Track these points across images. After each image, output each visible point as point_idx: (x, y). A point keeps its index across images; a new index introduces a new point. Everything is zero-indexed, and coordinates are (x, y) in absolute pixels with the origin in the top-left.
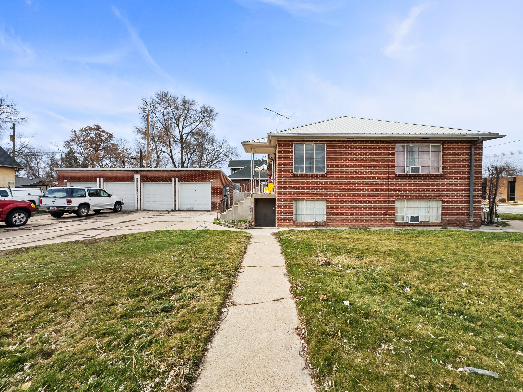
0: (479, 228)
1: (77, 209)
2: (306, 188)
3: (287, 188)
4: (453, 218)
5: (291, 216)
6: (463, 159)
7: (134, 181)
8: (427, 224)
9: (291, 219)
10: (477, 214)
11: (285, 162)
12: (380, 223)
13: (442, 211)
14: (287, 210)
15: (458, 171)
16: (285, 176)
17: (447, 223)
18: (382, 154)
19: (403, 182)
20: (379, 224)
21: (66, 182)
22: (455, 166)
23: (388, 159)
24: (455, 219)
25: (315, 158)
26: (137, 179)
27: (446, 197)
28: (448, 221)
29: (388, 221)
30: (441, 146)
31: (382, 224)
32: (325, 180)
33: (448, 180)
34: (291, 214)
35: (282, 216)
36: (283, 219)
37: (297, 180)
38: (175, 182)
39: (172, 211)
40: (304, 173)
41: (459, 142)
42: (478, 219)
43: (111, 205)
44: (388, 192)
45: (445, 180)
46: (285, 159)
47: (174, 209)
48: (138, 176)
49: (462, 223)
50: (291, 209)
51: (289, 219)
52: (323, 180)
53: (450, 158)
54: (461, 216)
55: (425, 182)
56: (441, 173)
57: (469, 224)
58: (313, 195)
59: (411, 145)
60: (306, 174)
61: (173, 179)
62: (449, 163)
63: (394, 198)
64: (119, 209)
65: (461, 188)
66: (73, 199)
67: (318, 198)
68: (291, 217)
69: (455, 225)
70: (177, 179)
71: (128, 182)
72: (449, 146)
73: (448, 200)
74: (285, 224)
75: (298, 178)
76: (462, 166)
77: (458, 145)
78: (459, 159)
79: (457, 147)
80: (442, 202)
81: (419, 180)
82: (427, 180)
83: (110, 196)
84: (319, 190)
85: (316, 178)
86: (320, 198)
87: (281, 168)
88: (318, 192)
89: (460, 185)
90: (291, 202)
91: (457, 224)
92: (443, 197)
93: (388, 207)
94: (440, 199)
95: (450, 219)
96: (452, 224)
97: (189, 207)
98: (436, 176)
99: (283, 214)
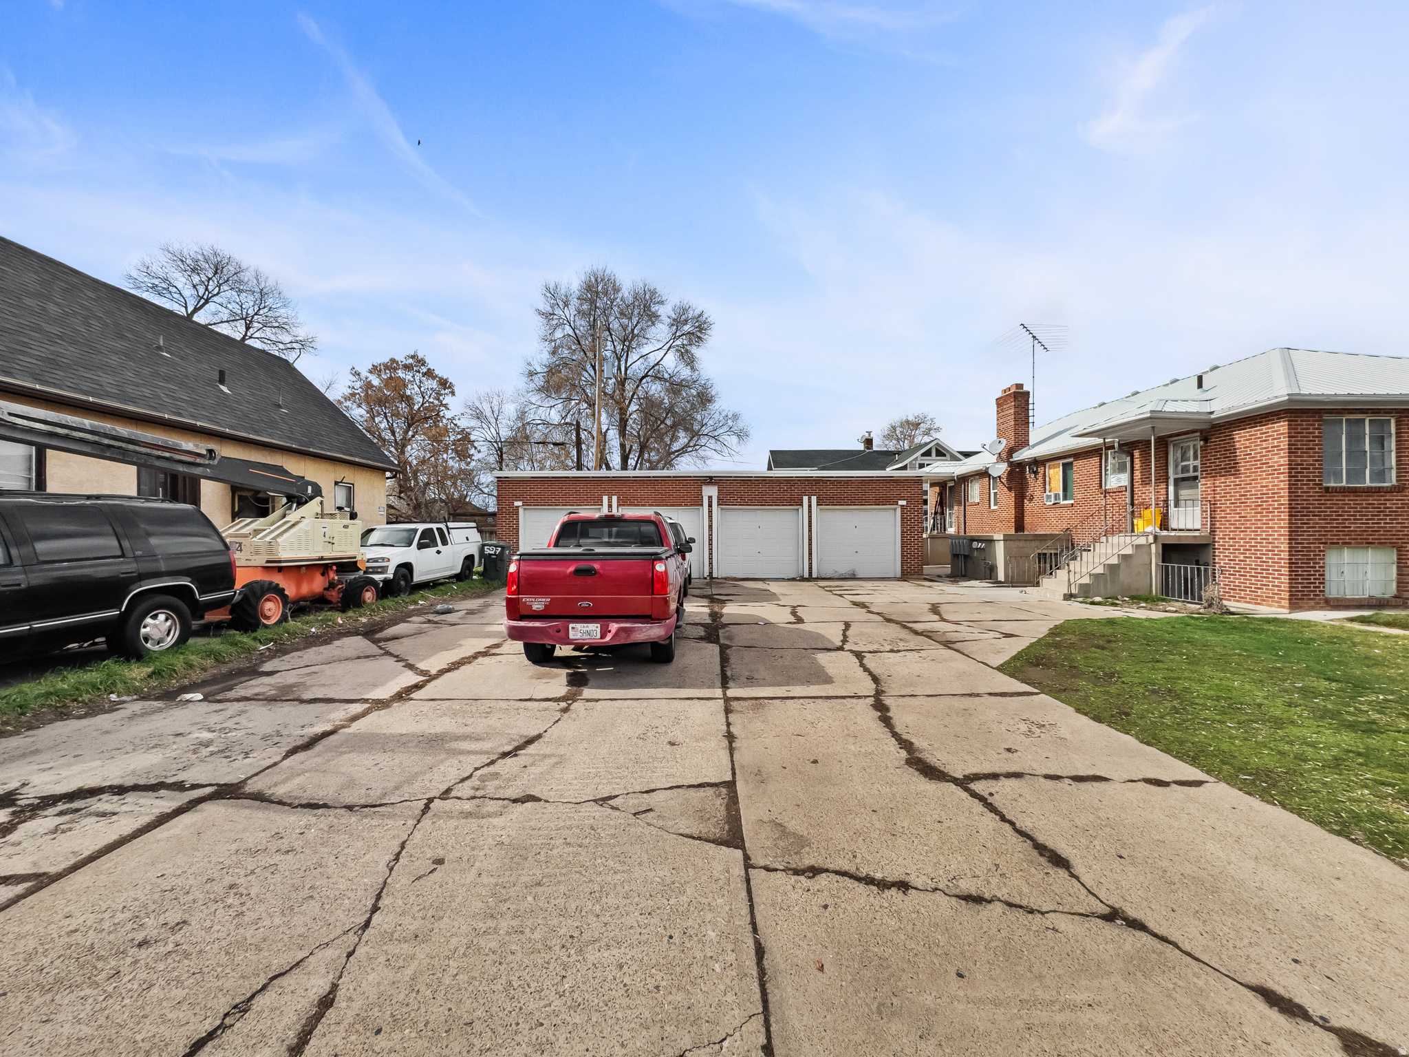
2: (1354, 520)
3: (1311, 520)
5: (1319, 583)
7: (702, 505)
9: (1320, 591)
11: (1305, 461)
14: (1310, 571)
16: (1305, 492)
21: (517, 507)
25: (1367, 448)
26: (710, 497)
32: (1397, 500)
34: (1319, 579)
35: (1300, 583)
36: (1301, 591)
37: (1333, 500)
38: (810, 506)
39: (803, 579)
40: (1344, 484)
46: (1306, 453)
47: (806, 575)
48: (711, 491)
50: (1320, 567)
51: (1316, 591)
52: (1393, 500)
58: (1371, 535)
60: (1349, 487)
61: (805, 499)
67: (1382, 543)
68: (1319, 587)
70: (814, 499)
71: (686, 505)
74: (1307, 603)
75: (1335, 496)
84: (1385, 523)
85: (1378, 496)
86: (1385, 543)
87: (1295, 473)
88: (1382, 527)
90: (1320, 551)
97: (843, 569)
99: (1302, 579)
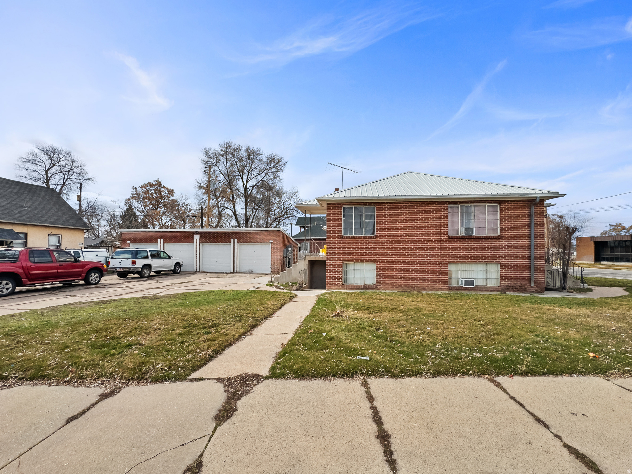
0: (543, 293)
1: (140, 270)
2: (355, 251)
3: (336, 251)
4: (512, 282)
5: (340, 278)
6: (522, 220)
7: (193, 242)
8: (483, 288)
9: (340, 282)
10: (540, 278)
11: (334, 225)
12: (432, 286)
13: (501, 274)
14: (336, 273)
15: (517, 232)
16: (334, 239)
17: (506, 287)
18: (433, 214)
19: (457, 244)
20: (431, 288)
21: (129, 243)
22: (514, 227)
23: (440, 221)
24: (515, 284)
25: (364, 220)
26: (196, 239)
27: (504, 260)
28: (507, 286)
29: (441, 285)
30: (499, 206)
31: (434, 288)
32: (374, 242)
33: (506, 242)
34: (340, 276)
35: (331, 278)
36: (332, 281)
37: (346, 242)
38: (234, 243)
39: (231, 273)
40: (353, 235)
41: (518, 202)
42: (541, 284)
43: (170, 266)
44: (441, 254)
45: (503, 242)
46: (335, 222)
47: (232, 271)
48: (197, 237)
49: (523, 288)
50: (340, 271)
51: (338, 282)
52: (372, 242)
53: (507, 218)
54: (521, 280)
55: (480, 244)
56: (499, 234)
57: (531, 289)
58: (362, 257)
59: (466, 205)
60: (355, 237)
61: (232, 240)
62: (507, 224)
63: (447, 261)
64: (179, 271)
65: (521, 251)
66: (137, 261)
67: (367, 261)
68: (340, 280)
69: (515, 289)
70: (236, 240)
71: (188, 243)
72: (507, 206)
73: (506, 263)
74: (334, 287)
75: (347, 240)
76: (522, 227)
77: (516, 205)
78: (518, 220)
79: (515, 207)
80: (501, 265)
81: (474, 242)
82: (483, 242)
83: (170, 257)
84: (368, 252)
85: (365, 240)
86: (369, 261)
87: (330, 230)
88: (367, 254)
89: (519, 247)
90: (340, 264)
91: (517, 288)
92: (501, 260)
93: (441, 270)
94: (498, 262)
95: (509, 284)
96: (512, 288)
97: (248, 269)
98: (493, 238)
99: (332, 276)
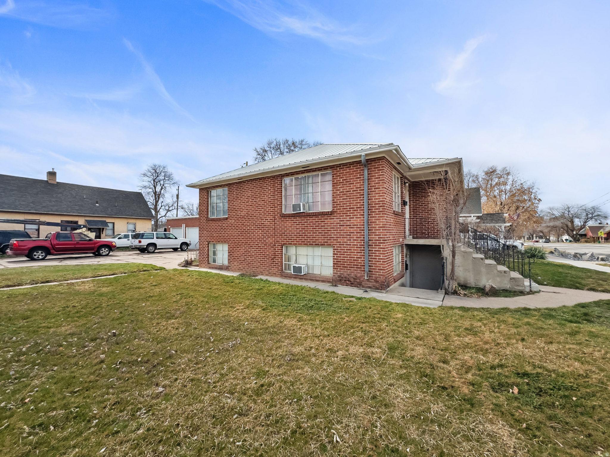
0: (383, 291)
1: (145, 247)
4: (345, 273)
6: (357, 188)
8: (312, 277)
10: (379, 269)
11: (203, 209)
12: (268, 271)
13: (333, 261)
15: (351, 206)
17: (338, 279)
19: (289, 223)
20: (267, 273)
22: (347, 199)
23: (274, 197)
24: (348, 275)
27: (336, 242)
28: (339, 277)
29: (274, 270)
31: (270, 273)
33: (338, 219)
36: (202, 260)
41: (351, 164)
42: (380, 278)
43: (177, 245)
44: (275, 235)
45: (334, 219)
46: (203, 205)
49: (358, 281)
53: (339, 187)
54: (356, 270)
55: (311, 222)
56: (331, 209)
57: (367, 284)
58: (219, 238)
59: (300, 176)
60: (216, 218)
62: (338, 195)
63: (280, 243)
65: (355, 230)
66: (142, 240)
67: (224, 241)
69: (348, 282)
72: (338, 171)
73: (339, 247)
74: (203, 265)
76: (356, 198)
77: (349, 170)
78: (352, 189)
79: (348, 172)
80: (332, 249)
81: (304, 220)
82: (313, 220)
83: (176, 238)
85: (221, 222)
89: (353, 225)
91: (350, 281)
92: (332, 242)
93: (275, 253)
94: (330, 246)
95: (342, 274)
96: (345, 280)
98: (323, 214)
